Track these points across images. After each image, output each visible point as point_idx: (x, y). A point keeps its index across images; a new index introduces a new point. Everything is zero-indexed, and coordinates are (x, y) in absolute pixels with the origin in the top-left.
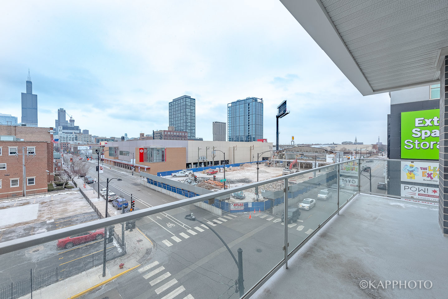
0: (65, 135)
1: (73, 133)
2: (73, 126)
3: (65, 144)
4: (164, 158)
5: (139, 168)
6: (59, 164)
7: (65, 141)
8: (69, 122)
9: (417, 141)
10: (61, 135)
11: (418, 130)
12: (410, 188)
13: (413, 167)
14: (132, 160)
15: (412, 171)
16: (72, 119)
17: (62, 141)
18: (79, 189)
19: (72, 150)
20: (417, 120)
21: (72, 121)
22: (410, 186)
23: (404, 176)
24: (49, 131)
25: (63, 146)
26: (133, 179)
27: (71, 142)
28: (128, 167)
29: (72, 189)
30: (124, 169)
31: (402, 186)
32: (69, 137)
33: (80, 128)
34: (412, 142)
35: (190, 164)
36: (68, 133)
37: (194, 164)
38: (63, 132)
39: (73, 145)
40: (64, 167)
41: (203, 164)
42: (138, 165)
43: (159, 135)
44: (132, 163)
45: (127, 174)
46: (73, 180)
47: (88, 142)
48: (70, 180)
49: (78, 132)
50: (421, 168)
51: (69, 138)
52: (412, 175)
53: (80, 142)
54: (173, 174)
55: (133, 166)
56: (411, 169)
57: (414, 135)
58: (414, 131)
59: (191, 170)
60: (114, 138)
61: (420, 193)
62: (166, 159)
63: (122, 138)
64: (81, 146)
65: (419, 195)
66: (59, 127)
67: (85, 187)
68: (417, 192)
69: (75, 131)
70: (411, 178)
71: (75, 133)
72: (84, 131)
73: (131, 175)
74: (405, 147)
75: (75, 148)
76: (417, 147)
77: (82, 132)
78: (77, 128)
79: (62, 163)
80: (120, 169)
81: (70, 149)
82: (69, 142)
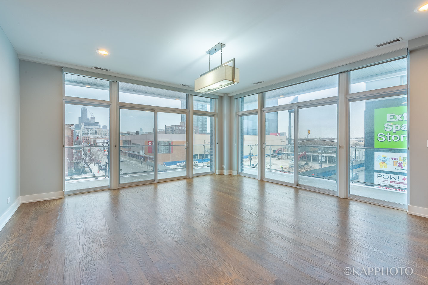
0: (86, 130)
1: (94, 128)
2: (93, 122)
3: (86, 138)
4: (171, 150)
5: (148, 158)
6: (79, 154)
7: (87, 136)
8: (90, 119)
9: (388, 134)
10: (83, 130)
11: (390, 124)
12: (382, 176)
13: (385, 158)
14: (141, 151)
15: (385, 161)
16: (93, 116)
17: (84, 136)
18: (93, 174)
19: (92, 143)
20: (388, 115)
21: (93, 118)
22: (383, 174)
23: (378, 166)
24: (70, 127)
25: (85, 140)
26: (141, 167)
27: (91, 136)
28: (137, 157)
29: (88, 174)
30: (135, 159)
31: (376, 174)
32: (90, 131)
33: (100, 124)
34: (384, 135)
35: (197, 155)
36: (89, 128)
37: (201, 155)
38: (85, 128)
39: (92, 138)
40: (84, 157)
41: (209, 155)
42: (146, 156)
43: (171, 129)
44: (141, 154)
45: (137, 163)
46: (89, 167)
47: (106, 136)
48: (87, 167)
49: (98, 127)
50: (392, 158)
51: (90, 133)
52: (385, 164)
53: (99, 136)
54: (178, 164)
55: (142, 156)
56: (384, 159)
57: (386, 129)
58: (386, 125)
59: (197, 160)
60: (130, 132)
61: (391, 180)
62: (172, 151)
63: (136, 133)
64: (100, 140)
65: (391, 182)
66: (81, 124)
67: (99, 173)
68: (389, 180)
69: (95, 127)
70: (384, 167)
71: (95, 128)
72: (103, 126)
73: (140, 164)
74: (378, 139)
75: (95, 141)
76: (389, 140)
77: (101, 127)
78: (97, 124)
79: (82, 153)
80: (132, 160)
81: (91, 142)
82: (90, 136)
